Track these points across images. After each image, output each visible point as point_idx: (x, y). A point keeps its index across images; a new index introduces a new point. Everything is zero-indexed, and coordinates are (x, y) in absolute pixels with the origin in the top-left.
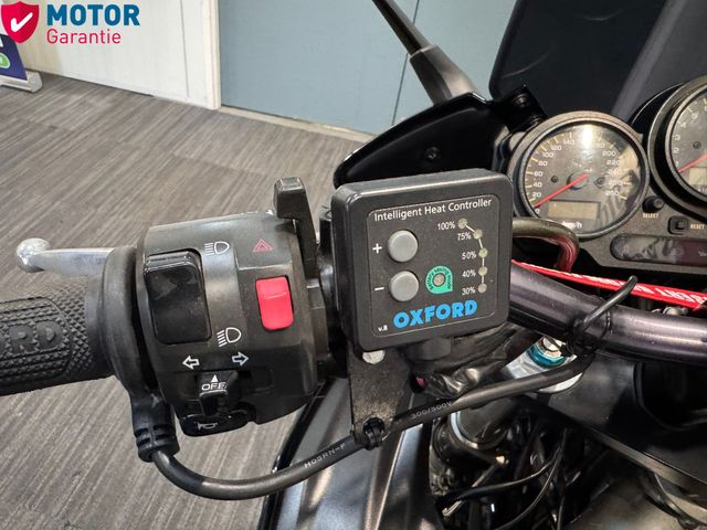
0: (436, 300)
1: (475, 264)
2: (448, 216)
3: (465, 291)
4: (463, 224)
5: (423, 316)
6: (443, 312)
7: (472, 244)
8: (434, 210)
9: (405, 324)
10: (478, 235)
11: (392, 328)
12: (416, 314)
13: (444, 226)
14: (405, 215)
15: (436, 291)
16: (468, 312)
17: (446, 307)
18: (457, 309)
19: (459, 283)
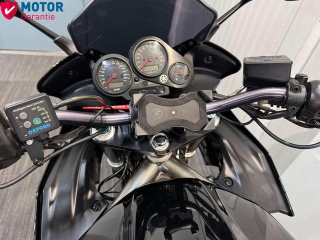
0: (38, 126)
1: (46, 115)
2: (33, 107)
3: (45, 122)
4: (38, 107)
5: (36, 130)
6: (41, 128)
7: (43, 111)
8: (29, 106)
9: (31, 133)
10: (43, 109)
11: (28, 135)
12: (34, 130)
13: (33, 109)
14: (22, 109)
15: (37, 124)
16: (48, 126)
17: (41, 127)
18: (45, 127)
19: (43, 121)
